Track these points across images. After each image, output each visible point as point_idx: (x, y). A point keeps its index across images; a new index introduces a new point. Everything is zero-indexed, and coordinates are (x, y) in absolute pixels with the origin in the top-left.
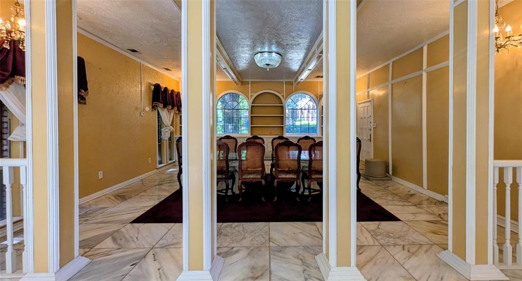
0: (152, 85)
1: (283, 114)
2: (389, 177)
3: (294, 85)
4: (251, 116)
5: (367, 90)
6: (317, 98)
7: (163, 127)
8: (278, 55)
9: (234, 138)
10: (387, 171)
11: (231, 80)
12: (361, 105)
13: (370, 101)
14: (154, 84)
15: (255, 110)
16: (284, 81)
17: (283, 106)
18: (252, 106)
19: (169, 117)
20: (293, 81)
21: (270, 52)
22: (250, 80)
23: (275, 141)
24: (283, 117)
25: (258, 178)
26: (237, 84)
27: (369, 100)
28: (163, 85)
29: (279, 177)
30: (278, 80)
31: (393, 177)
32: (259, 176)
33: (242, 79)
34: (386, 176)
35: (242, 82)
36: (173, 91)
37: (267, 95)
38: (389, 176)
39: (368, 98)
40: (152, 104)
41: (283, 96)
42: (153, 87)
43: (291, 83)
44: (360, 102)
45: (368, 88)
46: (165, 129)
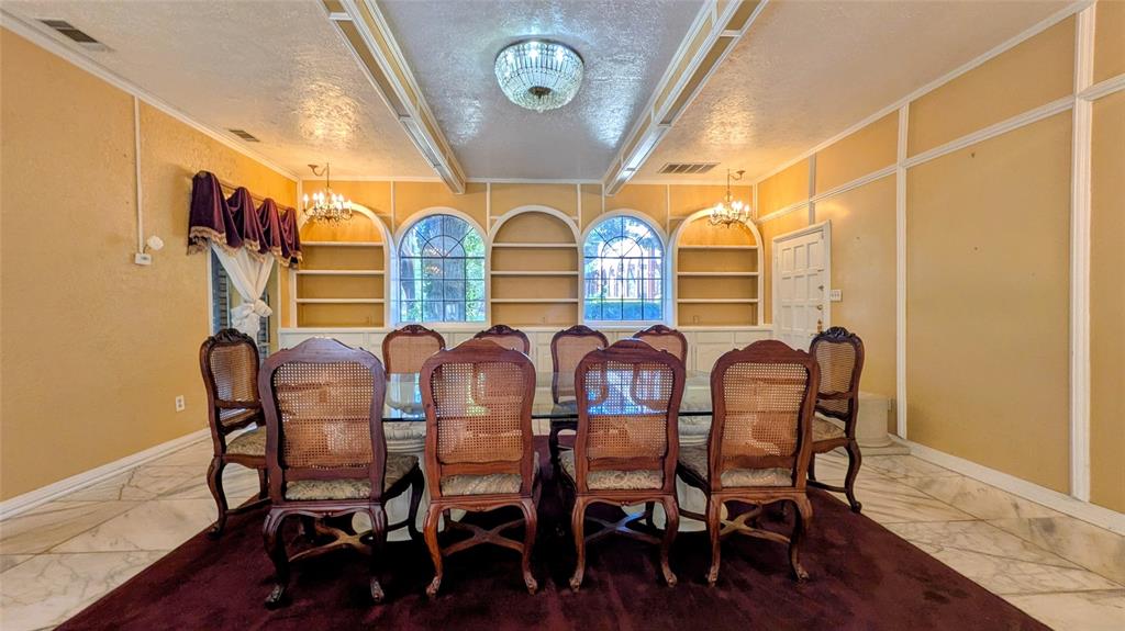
0: (188, 175)
1: (577, 270)
2: (902, 446)
3: (605, 192)
4: (492, 276)
5: (807, 201)
6: (665, 228)
7: (239, 304)
8: (572, 54)
9: (433, 333)
10: (893, 429)
11: (439, 179)
12: (785, 244)
13: (819, 229)
14: (195, 171)
15: (503, 257)
16: (579, 182)
17: (576, 248)
18: (494, 248)
19: (254, 277)
20: (601, 182)
21: (548, 41)
22: (488, 181)
23: (560, 341)
24: (577, 276)
25: (508, 495)
26: (454, 190)
27: (813, 226)
28: (229, 180)
29: (592, 486)
30: (564, 181)
31: (912, 445)
32: (510, 486)
33: (468, 176)
34: (893, 445)
35: (467, 184)
36: (267, 203)
37: (534, 219)
38: (899, 441)
39: (812, 221)
40: (189, 232)
41: (576, 222)
42: (189, 182)
43: (596, 190)
44: (778, 237)
45: (812, 193)
46: (243, 310)
